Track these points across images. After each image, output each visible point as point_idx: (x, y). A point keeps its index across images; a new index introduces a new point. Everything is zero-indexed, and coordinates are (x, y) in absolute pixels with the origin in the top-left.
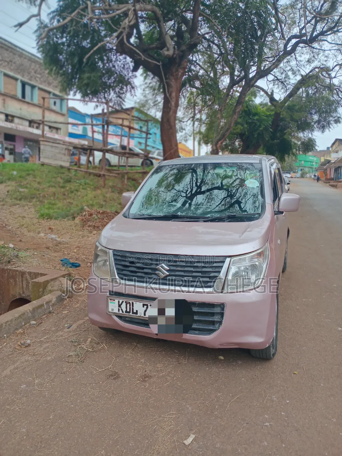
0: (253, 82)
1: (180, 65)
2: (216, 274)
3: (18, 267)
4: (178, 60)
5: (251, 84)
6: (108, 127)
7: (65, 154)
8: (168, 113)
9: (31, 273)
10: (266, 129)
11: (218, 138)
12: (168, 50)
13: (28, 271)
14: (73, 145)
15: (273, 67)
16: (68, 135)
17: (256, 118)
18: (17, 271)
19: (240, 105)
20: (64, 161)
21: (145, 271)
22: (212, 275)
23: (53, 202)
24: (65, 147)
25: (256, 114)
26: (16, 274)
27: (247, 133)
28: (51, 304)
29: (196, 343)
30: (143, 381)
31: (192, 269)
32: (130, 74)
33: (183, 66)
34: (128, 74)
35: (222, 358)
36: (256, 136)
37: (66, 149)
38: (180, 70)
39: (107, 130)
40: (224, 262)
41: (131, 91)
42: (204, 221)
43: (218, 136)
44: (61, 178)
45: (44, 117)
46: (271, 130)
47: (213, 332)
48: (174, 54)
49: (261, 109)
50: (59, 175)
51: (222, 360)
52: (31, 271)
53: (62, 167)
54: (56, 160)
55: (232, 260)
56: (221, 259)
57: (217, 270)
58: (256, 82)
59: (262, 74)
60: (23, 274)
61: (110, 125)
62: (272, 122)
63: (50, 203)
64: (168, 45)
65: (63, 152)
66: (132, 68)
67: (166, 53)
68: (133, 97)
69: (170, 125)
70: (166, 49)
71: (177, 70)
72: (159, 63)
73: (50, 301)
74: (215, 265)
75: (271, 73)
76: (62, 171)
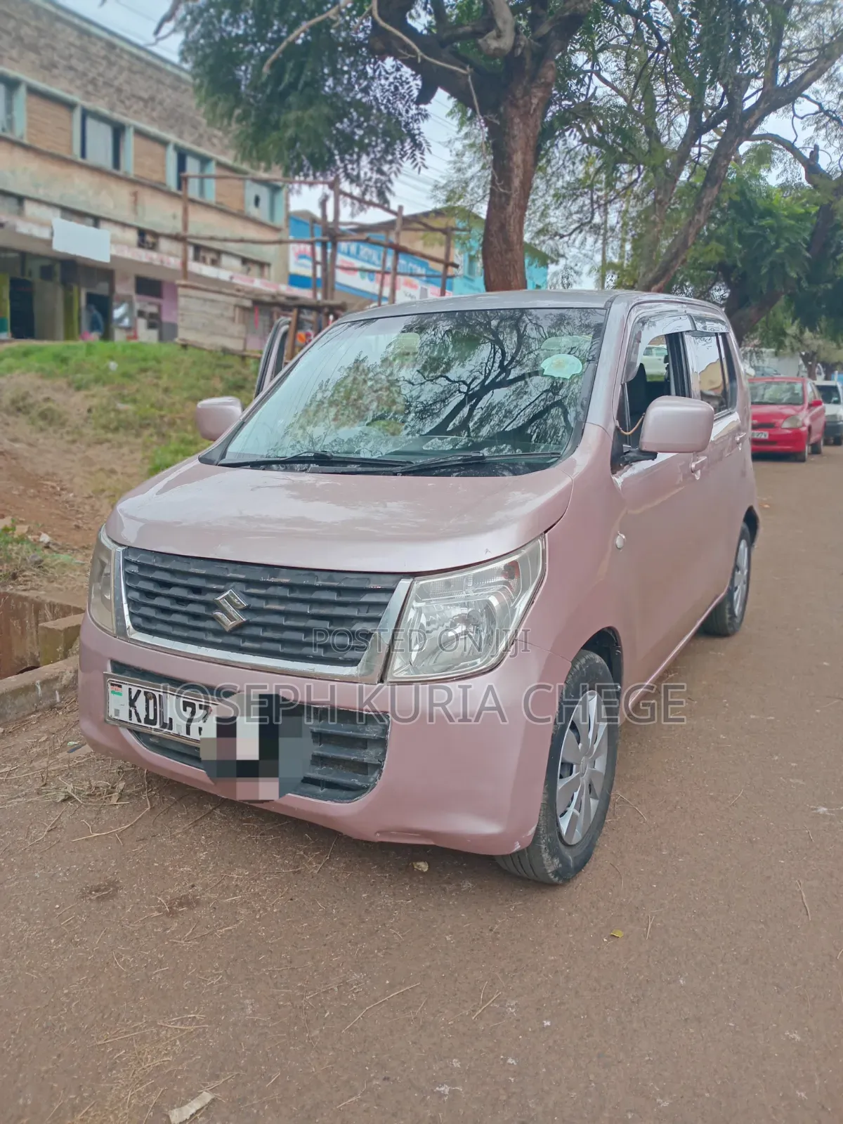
0: (752, 121)
1: (533, 79)
2: (368, 627)
3: (32, 589)
4: (528, 64)
5: (746, 126)
6: (335, 246)
7: (233, 319)
8: (503, 208)
9: (54, 606)
10: (793, 251)
11: (651, 276)
12: (499, 36)
13: (48, 600)
14: (252, 296)
15: (809, 76)
16: (286, 279)
17: (769, 221)
18: (26, 599)
19: (713, 186)
20: (232, 337)
21: (191, 608)
22: (358, 627)
24: (233, 300)
25: (769, 213)
26: (24, 606)
27: (739, 265)
28: (58, 686)
29: (321, 823)
30: (168, 914)
31: (307, 609)
32: (413, 112)
33: (543, 80)
34: (407, 112)
35: (423, 866)
36: (764, 271)
37: (236, 306)
38: (535, 90)
39: (334, 257)
40: (392, 591)
41: (413, 156)
43: (651, 270)
44: (222, 379)
45: (185, 226)
46: (808, 255)
47: (360, 795)
48: (515, 47)
49: (782, 200)
50: (218, 371)
51: (422, 873)
52: (53, 600)
53: (225, 351)
54: (213, 334)
55: (415, 586)
56: (386, 582)
57: (372, 614)
58: (759, 120)
59: (779, 97)
60: (38, 607)
61: (341, 241)
62: (813, 234)
63: (183, 441)
64: (500, 24)
65: (230, 313)
66: (415, 93)
67: (494, 44)
68: (420, 169)
69: (507, 241)
70: (494, 33)
71: (527, 93)
72: (465, 69)
73: (56, 679)
74: (367, 598)
75: (806, 92)
76: (229, 360)
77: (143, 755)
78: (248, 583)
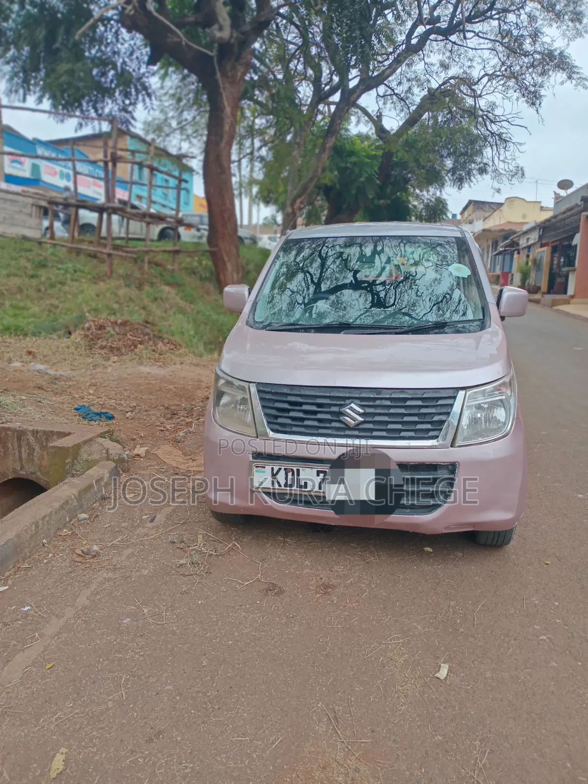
0: (355, 96)
1: (238, 59)
2: (443, 418)
3: (7, 422)
4: (236, 50)
5: (352, 99)
6: (114, 165)
7: (31, 215)
8: (217, 144)
9: (37, 432)
10: (370, 179)
11: (295, 192)
12: (221, 29)
13: (31, 428)
14: (47, 198)
15: (388, 72)
16: (3, 177)
17: (353, 159)
18: (9, 429)
19: (331, 137)
20: (30, 227)
22: (436, 418)
23: (22, 304)
24: (30, 201)
25: (352, 153)
26: (7, 434)
27: (338, 186)
28: (103, 483)
29: (405, 529)
30: (325, 593)
31: (402, 411)
32: (143, 70)
33: (245, 60)
34: (139, 69)
35: (429, 549)
36: (354, 192)
37: (33, 205)
38: (238, 67)
39: (114, 172)
40: (455, 398)
41: (144, 100)
42: (397, 333)
43: (295, 189)
44: (28, 260)
46: (378, 182)
47: (436, 509)
48: (231, 37)
49: (359, 145)
50: (23, 254)
51: (431, 553)
52: (36, 428)
53: (25, 238)
54: (13, 225)
55: (468, 394)
56: (450, 393)
57: (444, 410)
58: (359, 97)
59: (368, 84)
60: (20, 434)
61: (120, 162)
62: (380, 169)
63: (13, 307)
64: (221, 20)
65: (28, 210)
66: (146, 58)
67: (218, 34)
68: (149, 112)
70: (216, 26)
71: (234, 68)
72: (212, 52)
73: (102, 479)
74: (440, 402)
75: (385, 82)
76: (27, 245)
77: (276, 507)
78: (362, 399)
